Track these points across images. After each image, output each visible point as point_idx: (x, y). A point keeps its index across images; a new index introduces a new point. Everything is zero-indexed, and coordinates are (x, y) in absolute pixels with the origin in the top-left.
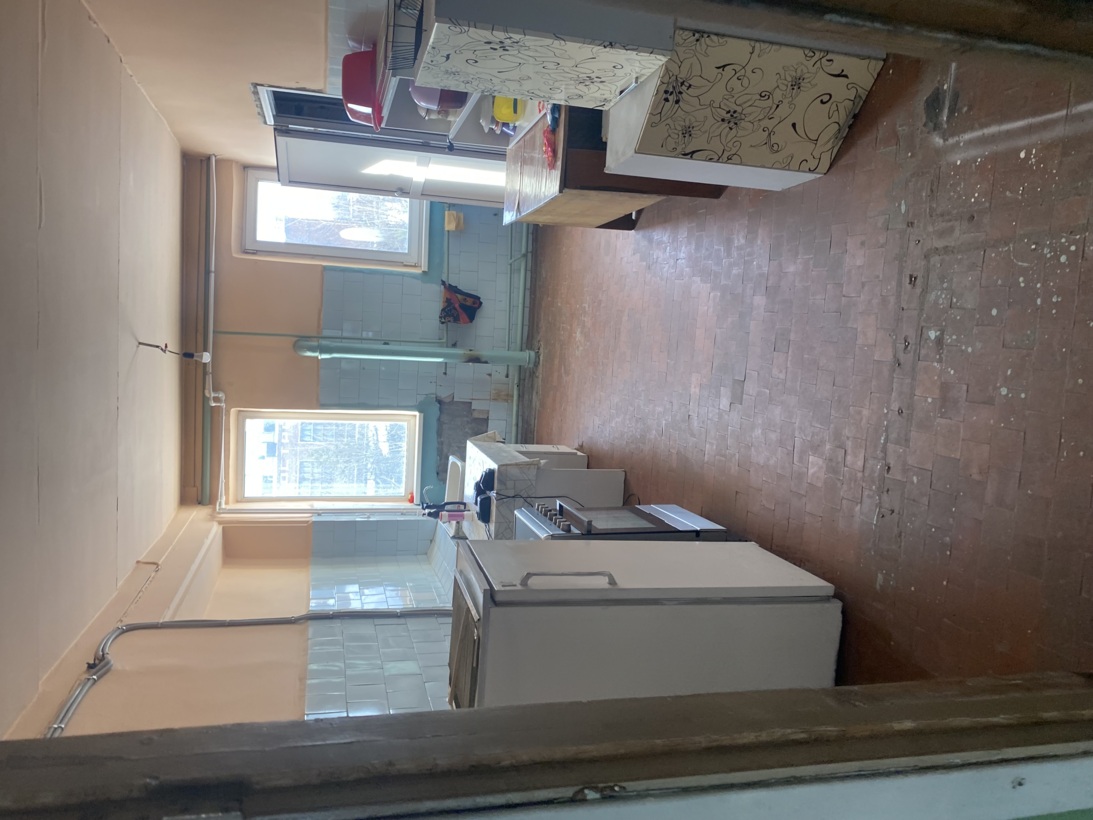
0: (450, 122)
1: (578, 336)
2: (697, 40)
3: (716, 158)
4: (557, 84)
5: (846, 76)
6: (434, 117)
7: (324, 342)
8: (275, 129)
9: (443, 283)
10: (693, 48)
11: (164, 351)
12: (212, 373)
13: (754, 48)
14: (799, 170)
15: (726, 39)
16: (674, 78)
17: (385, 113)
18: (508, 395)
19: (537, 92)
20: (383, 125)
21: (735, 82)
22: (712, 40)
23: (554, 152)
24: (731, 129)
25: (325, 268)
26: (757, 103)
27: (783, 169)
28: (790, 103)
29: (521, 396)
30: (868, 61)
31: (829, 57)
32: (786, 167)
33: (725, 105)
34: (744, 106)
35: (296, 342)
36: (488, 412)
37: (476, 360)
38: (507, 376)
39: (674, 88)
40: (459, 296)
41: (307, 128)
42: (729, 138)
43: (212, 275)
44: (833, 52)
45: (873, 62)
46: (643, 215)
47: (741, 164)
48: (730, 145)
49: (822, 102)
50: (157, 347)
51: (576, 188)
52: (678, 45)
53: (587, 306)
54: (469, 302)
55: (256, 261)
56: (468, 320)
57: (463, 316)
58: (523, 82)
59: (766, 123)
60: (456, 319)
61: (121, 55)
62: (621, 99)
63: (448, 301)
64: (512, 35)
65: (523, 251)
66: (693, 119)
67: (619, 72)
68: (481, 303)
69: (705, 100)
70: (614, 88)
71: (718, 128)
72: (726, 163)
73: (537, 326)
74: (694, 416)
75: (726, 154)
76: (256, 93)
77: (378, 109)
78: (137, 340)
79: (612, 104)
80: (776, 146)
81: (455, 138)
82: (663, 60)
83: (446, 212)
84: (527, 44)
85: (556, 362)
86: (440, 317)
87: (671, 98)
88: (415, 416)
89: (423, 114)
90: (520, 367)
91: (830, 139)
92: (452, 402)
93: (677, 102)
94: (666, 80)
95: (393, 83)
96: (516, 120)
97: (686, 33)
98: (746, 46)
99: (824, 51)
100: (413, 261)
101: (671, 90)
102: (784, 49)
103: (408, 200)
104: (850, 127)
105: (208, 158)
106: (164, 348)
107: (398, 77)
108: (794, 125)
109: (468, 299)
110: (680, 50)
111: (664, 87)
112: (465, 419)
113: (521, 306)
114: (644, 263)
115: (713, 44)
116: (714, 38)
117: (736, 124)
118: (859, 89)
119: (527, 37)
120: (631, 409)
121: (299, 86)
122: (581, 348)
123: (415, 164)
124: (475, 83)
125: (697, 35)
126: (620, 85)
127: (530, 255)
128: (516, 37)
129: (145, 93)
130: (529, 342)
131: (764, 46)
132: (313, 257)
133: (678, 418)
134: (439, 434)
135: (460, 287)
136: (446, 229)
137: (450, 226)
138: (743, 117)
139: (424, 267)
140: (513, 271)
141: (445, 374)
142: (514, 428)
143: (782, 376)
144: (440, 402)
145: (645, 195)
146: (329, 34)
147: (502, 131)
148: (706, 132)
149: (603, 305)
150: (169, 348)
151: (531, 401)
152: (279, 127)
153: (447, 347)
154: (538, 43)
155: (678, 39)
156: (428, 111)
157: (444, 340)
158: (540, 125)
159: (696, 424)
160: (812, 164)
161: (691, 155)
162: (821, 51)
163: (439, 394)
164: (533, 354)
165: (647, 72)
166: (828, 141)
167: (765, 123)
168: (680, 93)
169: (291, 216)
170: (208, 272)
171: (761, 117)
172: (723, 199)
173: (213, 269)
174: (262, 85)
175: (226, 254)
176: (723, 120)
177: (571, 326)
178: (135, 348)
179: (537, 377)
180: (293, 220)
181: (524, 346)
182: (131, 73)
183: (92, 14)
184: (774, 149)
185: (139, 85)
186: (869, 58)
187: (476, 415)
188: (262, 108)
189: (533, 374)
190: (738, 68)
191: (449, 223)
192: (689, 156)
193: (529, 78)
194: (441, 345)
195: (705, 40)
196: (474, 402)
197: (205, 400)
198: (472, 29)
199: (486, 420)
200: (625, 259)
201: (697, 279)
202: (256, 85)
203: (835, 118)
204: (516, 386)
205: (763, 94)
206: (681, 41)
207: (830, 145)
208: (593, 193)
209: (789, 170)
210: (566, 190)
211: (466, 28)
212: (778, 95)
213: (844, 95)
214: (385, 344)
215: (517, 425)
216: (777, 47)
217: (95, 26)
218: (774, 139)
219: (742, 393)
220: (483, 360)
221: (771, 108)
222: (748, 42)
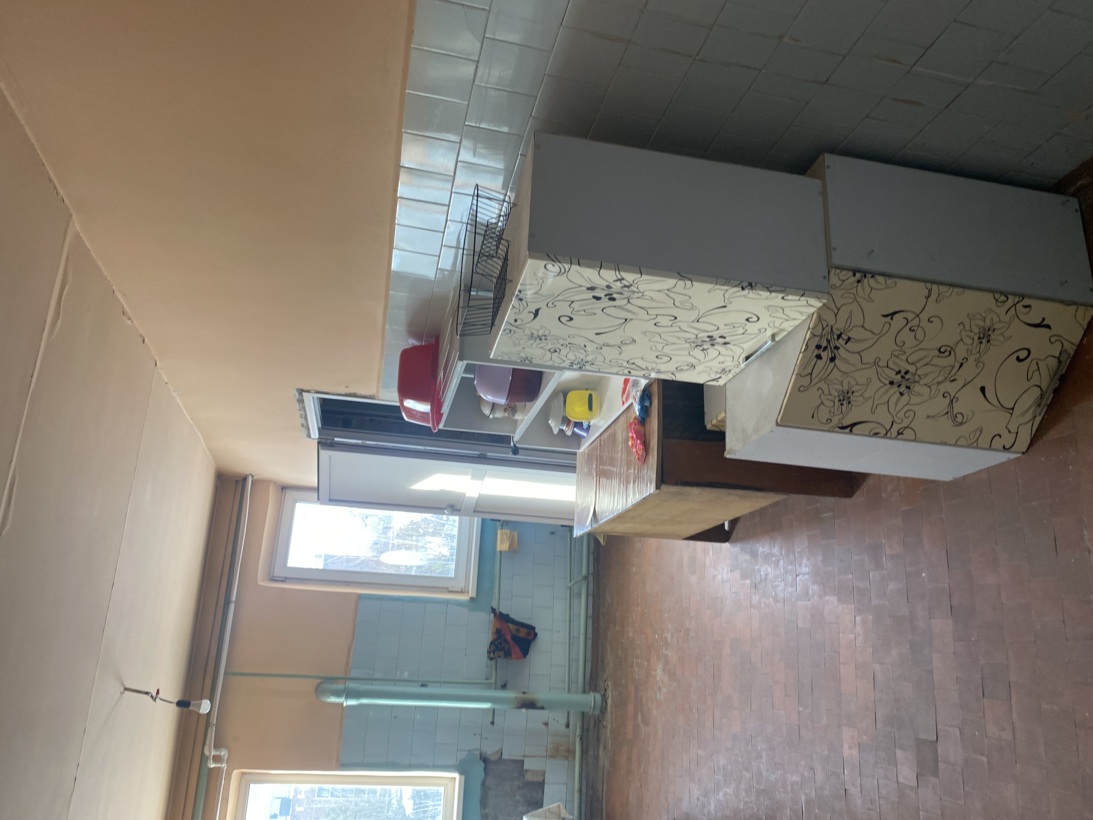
0: (516, 421)
1: (659, 673)
2: (859, 281)
3: (883, 432)
4: (667, 350)
5: (1048, 327)
6: (499, 414)
7: (351, 685)
8: (319, 443)
9: (493, 610)
10: (854, 291)
11: (155, 700)
12: (216, 725)
13: (930, 291)
14: (990, 448)
15: (894, 280)
16: (828, 329)
17: (445, 409)
18: (568, 751)
19: (639, 363)
20: (441, 426)
21: (906, 335)
22: (878, 282)
23: (646, 445)
24: (902, 394)
25: (360, 597)
26: (937, 361)
27: (969, 446)
28: (978, 361)
29: (584, 752)
30: (1074, 308)
31: (1026, 302)
32: (974, 445)
33: (895, 364)
34: (918, 365)
35: (318, 685)
36: (544, 773)
37: (530, 705)
38: (568, 726)
39: (828, 341)
40: (511, 626)
41: (353, 441)
42: (899, 408)
43: (232, 606)
44: (1031, 297)
45: (1081, 310)
46: (739, 526)
47: (915, 440)
48: (901, 414)
49: (1019, 359)
50: (147, 693)
51: (676, 484)
52: (834, 287)
53: (669, 636)
54: (523, 633)
55: (283, 590)
56: (520, 654)
57: (516, 650)
58: (624, 348)
59: (947, 387)
60: (508, 654)
61: (157, 358)
62: (747, 366)
63: (498, 633)
64: (624, 275)
65: (584, 572)
66: (853, 382)
67: (752, 328)
68: (536, 634)
69: (868, 357)
70: (738, 351)
71: (887, 391)
72: (896, 438)
73: (602, 661)
74: (854, 791)
75: (896, 427)
76: (301, 401)
77: (437, 406)
78: (122, 684)
79: (730, 376)
80: (959, 416)
81: (520, 441)
82: (817, 304)
83: (499, 532)
84: (642, 288)
85: (631, 707)
86: (489, 652)
87: (824, 355)
88: (454, 779)
89: (487, 411)
90: (583, 714)
91: (1030, 408)
92: (500, 760)
93: (833, 359)
94: (819, 331)
95: (459, 370)
96: (592, 418)
97: (844, 272)
98: (920, 289)
99: (1019, 295)
100: (460, 585)
101: (824, 344)
102: (968, 292)
103: (457, 518)
104: (1056, 391)
105: (245, 479)
106: (154, 695)
107: (465, 362)
108: (983, 389)
109: (521, 629)
110: (837, 294)
111: (816, 341)
112: (516, 783)
113: (582, 637)
114: (748, 582)
115: (879, 287)
116: (881, 279)
117: (908, 388)
118: (1066, 343)
119: (644, 277)
120: (748, 775)
121: (348, 391)
122: (664, 690)
123: (469, 477)
124: (564, 351)
125: (858, 275)
126: (749, 347)
127: (591, 577)
128: (629, 277)
129: (181, 404)
130: (593, 682)
131: (943, 289)
132: (348, 584)
133: (827, 792)
134: (483, 803)
135: (513, 616)
136: (498, 549)
137: (502, 545)
138: (917, 378)
139: (472, 593)
140: (573, 595)
141: (493, 723)
142: (576, 795)
143: (1007, 735)
144: (485, 759)
145: (760, 494)
146: (387, 326)
147: (574, 432)
148: (867, 399)
149: (691, 634)
150: (160, 695)
151: (597, 758)
152: (323, 441)
153: (496, 688)
154: (657, 286)
155: (834, 280)
156: (494, 406)
157: (493, 680)
158: (622, 419)
159: (859, 802)
160: (1008, 440)
161: (850, 428)
162: (1014, 295)
163: (484, 750)
164: (598, 697)
165: (789, 326)
166: (1027, 410)
167: (944, 388)
168: (837, 348)
169: (330, 553)
170: (227, 602)
171: (940, 379)
172: (859, 497)
173: (234, 598)
174: (308, 391)
175: (252, 583)
176: (892, 383)
177: (649, 661)
178: (118, 694)
179: (605, 727)
180: (332, 557)
181: (587, 687)
182: (166, 380)
183: (127, 310)
184: (958, 421)
185: (174, 394)
186: (1075, 303)
187: (529, 777)
188: (306, 418)
189: (599, 722)
190: (910, 316)
191: (502, 541)
192: (848, 430)
193: (634, 341)
194: (489, 687)
195: (868, 282)
196: (527, 761)
197: (204, 758)
198: (575, 268)
199: (541, 785)
200: (720, 577)
201: (834, 599)
202: (301, 391)
203: (1036, 380)
204: (578, 739)
205: (943, 350)
206: (838, 283)
207: (1029, 415)
208: (695, 490)
209: (977, 447)
210: (664, 487)
211: (567, 266)
212: (961, 352)
213: (1046, 351)
214: (423, 686)
215: (580, 791)
216: (961, 290)
217: (129, 322)
218: (957, 408)
219: (936, 760)
220: (539, 705)
221: (953, 367)
222: (922, 285)
